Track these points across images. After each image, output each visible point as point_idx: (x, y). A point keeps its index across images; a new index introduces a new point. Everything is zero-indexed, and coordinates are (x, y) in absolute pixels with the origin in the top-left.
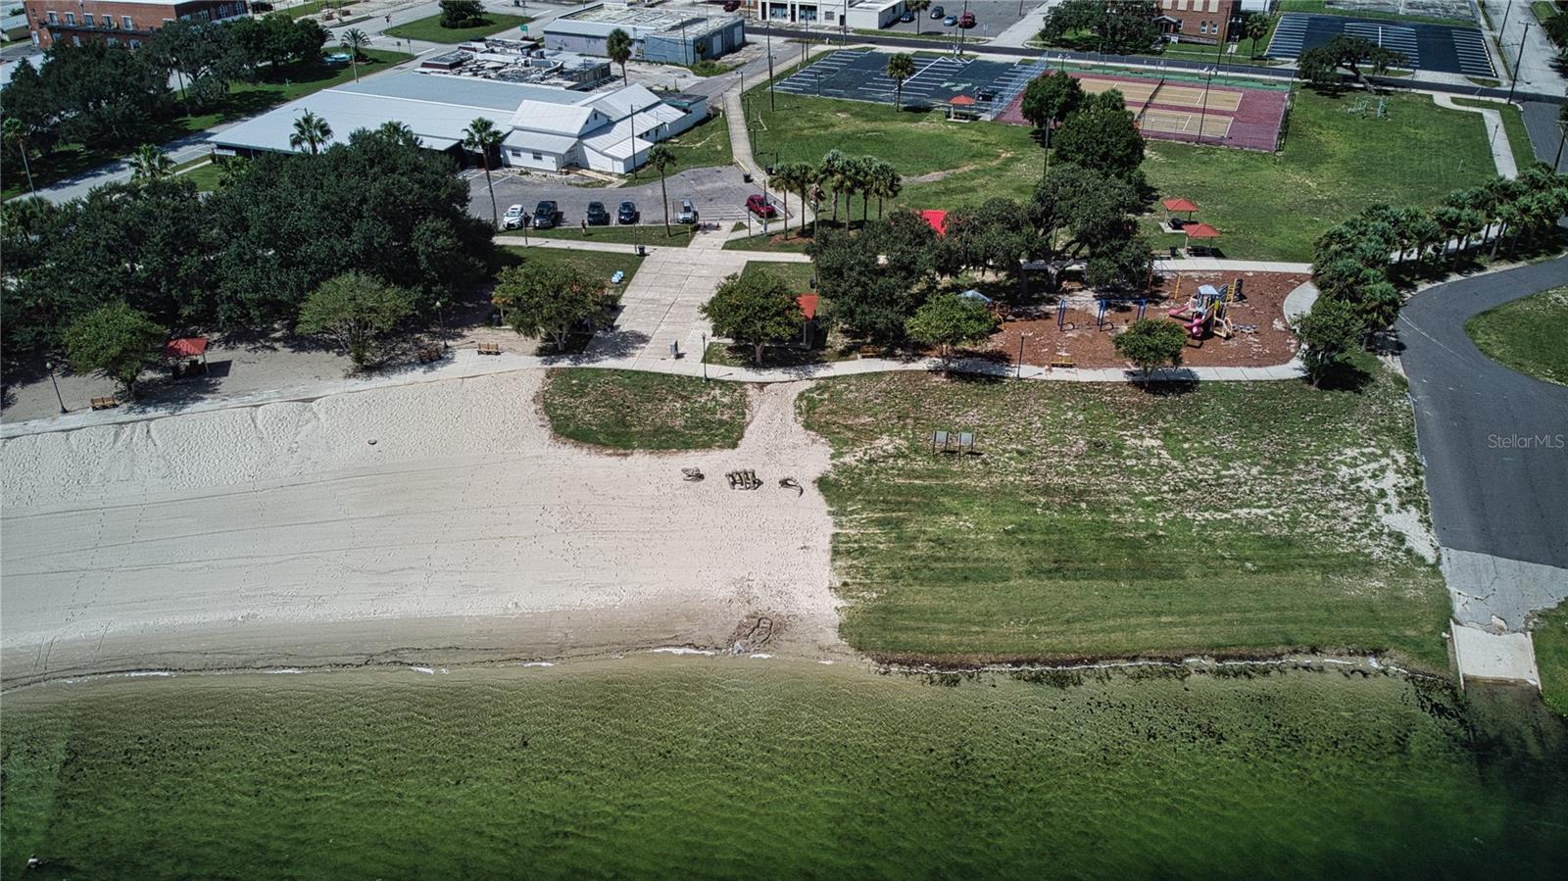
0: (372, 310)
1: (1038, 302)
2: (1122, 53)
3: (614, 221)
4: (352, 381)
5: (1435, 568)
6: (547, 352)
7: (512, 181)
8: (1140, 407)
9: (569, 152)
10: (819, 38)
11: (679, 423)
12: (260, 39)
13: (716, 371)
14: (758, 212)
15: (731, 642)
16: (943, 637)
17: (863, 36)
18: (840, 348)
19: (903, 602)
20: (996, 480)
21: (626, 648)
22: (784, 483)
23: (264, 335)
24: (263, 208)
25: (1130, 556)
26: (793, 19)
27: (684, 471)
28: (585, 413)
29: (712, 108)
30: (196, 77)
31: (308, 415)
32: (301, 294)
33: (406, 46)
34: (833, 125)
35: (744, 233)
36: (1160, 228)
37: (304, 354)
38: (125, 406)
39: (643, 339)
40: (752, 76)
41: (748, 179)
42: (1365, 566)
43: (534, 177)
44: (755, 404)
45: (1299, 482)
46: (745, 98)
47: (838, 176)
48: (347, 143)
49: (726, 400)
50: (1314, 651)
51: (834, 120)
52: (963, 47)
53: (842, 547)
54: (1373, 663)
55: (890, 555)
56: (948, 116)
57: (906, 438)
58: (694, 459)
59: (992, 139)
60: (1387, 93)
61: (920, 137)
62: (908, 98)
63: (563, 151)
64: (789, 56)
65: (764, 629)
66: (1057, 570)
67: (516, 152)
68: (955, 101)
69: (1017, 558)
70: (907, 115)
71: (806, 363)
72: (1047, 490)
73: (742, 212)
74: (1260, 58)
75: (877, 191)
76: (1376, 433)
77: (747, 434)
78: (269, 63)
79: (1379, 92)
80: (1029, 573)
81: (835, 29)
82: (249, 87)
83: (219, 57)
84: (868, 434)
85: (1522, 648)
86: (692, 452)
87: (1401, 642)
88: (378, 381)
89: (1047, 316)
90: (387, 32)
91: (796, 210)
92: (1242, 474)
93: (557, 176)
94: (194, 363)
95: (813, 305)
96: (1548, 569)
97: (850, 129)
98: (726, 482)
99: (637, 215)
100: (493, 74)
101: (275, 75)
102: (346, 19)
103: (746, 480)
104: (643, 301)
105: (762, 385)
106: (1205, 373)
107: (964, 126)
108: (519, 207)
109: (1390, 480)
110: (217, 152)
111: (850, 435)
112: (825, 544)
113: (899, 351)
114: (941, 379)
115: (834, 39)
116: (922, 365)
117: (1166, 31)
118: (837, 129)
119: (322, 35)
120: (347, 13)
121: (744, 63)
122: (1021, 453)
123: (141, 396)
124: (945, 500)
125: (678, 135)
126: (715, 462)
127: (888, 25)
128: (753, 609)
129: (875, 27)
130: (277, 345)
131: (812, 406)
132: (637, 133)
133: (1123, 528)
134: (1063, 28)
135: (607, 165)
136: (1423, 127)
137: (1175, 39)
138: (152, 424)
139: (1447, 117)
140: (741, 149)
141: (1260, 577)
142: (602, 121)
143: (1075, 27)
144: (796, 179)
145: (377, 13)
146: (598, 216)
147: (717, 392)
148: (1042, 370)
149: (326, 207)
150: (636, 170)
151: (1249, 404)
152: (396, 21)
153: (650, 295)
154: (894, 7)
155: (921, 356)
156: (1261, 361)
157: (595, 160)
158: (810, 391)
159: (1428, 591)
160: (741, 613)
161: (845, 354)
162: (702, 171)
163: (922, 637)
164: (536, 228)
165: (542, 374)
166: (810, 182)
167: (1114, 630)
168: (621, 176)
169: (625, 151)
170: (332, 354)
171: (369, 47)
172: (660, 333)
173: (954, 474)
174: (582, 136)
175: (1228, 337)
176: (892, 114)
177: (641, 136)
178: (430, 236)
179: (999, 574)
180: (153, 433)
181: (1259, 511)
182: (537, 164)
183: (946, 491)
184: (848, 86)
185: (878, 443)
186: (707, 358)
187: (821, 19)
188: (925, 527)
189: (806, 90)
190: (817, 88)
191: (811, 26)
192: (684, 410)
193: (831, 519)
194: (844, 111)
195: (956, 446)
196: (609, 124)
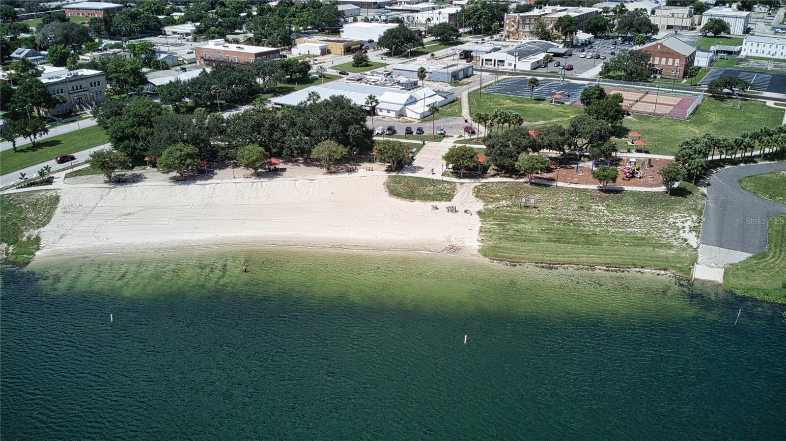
0: (334, 152)
1: (571, 164)
2: (634, 81)
3: (415, 133)
4: (326, 176)
5: (696, 250)
6: (389, 170)
7: (379, 120)
8: (600, 197)
9: (400, 110)
10: (504, 73)
11: (431, 193)
12: (287, 67)
13: (445, 178)
14: (468, 132)
15: (443, 251)
16: (513, 255)
17: (523, 73)
18: (492, 174)
19: (501, 245)
20: (542, 215)
21: (409, 250)
22: (466, 211)
23: (297, 161)
25: (585, 239)
26: (494, 66)
27: (432, 207)
28: (400, 188)
29: (456, 97)
30: (265, 80)
31: (312, 184)
32: (313, 146)
34: (503, 104)
35: (462, 138)
36: (627, 143)
37: (310, 168)
38: (254, 178)
39: (422, 168)
40: (473, 87)
41: (466, 121)
42: (671, 247)
43: (387, 119)
44: (459, 189)
45: (653, 222)
46: (469, 94)
47: (499, 118)
49: (449, 187)
50: (642, 267)
51: (504, 102)
52: (564, 78)
53: (483, 230)
54: (663, 272)
55: (499, 233)
56: (552, 102)
57: (512, 202)
58: (435, 203)
59: (568, 111)
60: (746, 100)
61: (538, 109)
62: (537, 96)
63: (398, 110)
64: (488, 79)
65: (453, 249)
66: (558, 241)
67: (381, 110)
68: (555, 96)
69: (544, 237)
70: (535, 101)
71: (479, 178)
72: (560, 219)
73: (462, 131)
74: (696, 85)
75: (513, 123)
76: (688, 210)
77: (455, 197)
78: (289, 76)
79: (742, 100)
80: (547, 241)
81: (511, 70)
82: (283, 85)
83: (274, 72)
84: (498, 200)
85: (720, 272)
86: (435, 202)
87: (674, 267)
88: (333, 176)
89: (573, 168)
91: (482, 131)
92: (633, 219)
93: (395, 119)
94: (275, 167)
95: (482, 159)
96: (739, 252)
97: (511, 105)
98: (446, 210)
99: (423, 132)
100: (373, 84)
101: (291, 81)
102: (316, 62)
103: (453, 210)
104: (423, 158)
105: (462, 183)
106: (626, 188)
107: (557, 106)
108: (381, 127)
109: (687, 225)
110: (274, 106)
111: (492, 200)
112: (478, 229)
113: (514, 176)
114: (528, 185)
115: (510, 74)
116: (522, 180)
117: (656, 73)
118: (505, 106)
119: (309, 67)
120: (316, 60)
121: (471, 82)
122: (552, 208)
123: (259, 175)
124: (522, 220)
125: (441, 107)
126: (443, 205)
127: (534, 69)
128: (451, 244)
129: (529, 69)
130: (300, 165)
131: (479, 190)
132: (425, 105)
133: (584, 231)
134: (609, 71)
135: (413, 115)
136: (756, 113)
137: (659, 77)
138: (263, 183)
139: (769, 110)
140: (465, 111)
141: (630, 247)
142: (413, 100)
143: (614, 70)
144: (483, 118)
145: (327, 61)
146: (409, 132)
147: (446, 185)
148: (567, 184)
149: (321, 119)
150: (424, 118)
151: (641, 198)
153: (425, 156)
154: (538, 61)
155: (522, 178)
156: (651, 186)
157: (409, 113)
158: (479, 186)
159: (690, 255)
160: (447, 245)
161: (493, 176)
162: (449, 118)
163: (505, 254)
164: (387, 135)
165: (387, 177)
166: (488, 120)
167: (573, 257)
168: (418, 119)
169: (421, 111)
170: (319, 168)
171: (326, 73)
172: (428, 167)
173: (527, 213)
174: (405, 105)
175: (640, 178)
176: (529, 101)
177: (427, 106)
178: (354, 130)
179: (538, 241)
180: (264, 186)
181: (636, 230)
182: (388, 115)
183: (522, 218)
184: (511, 91)
185: (501, 203)
186: (443, 175)
187: (506, 66)
188: (512, 227)
189: (495, 92)
190: (500, 91)
191: (501, 68)
192: (434, 189)
193: (481, 222)
194: (510, 99)
195: (528, 205)
196: (416, 101)
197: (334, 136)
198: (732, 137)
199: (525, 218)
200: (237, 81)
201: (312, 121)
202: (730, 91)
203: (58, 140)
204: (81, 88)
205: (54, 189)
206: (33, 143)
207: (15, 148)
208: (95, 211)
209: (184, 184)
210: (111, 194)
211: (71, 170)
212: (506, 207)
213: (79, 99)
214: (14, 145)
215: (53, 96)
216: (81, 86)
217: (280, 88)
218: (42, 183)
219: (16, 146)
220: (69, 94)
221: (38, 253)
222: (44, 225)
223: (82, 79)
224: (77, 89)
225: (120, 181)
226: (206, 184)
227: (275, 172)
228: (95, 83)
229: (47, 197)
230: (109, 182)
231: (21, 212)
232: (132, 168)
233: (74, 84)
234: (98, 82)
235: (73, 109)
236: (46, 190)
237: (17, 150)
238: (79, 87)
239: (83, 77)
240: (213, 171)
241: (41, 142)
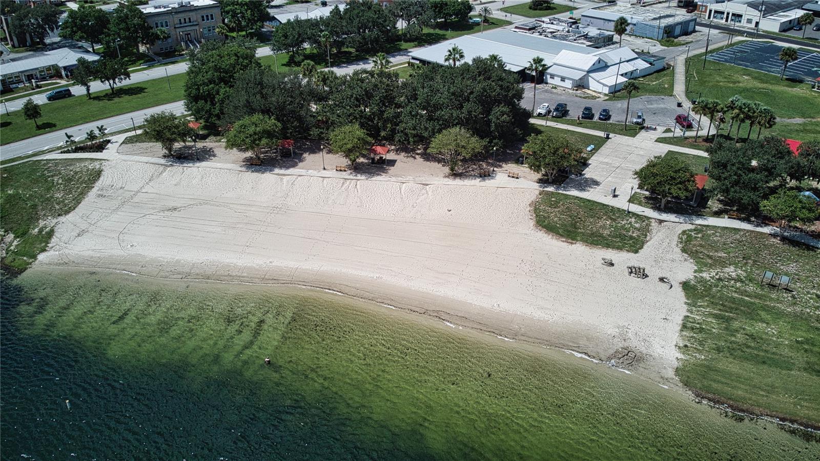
0: (463, 147)
3: (596, 118)
4: (447, 179)
6: (543, 182)
7: (546, 91)
9: (580, 79)
10: (741, 33)
11: (606, 233)
13: (635, 208)
14: (681, 124)
15: (609, 359)
16: (740, 392)
17: (768, 35)
18: (715, 209)
19: (720, 366)
20: (798, 309)
21: (550, 344)
22: (662, 280)
23: (413, 150)
24: (426, 90)
26: (727, 21)
27: (603, 259)
28: (555, 217)
29: (667, 64)
30: (409, 23)
31: (424, 191)
32: (434, 134)
33: (509, 17)
34: (739, 82)
35: (670, 135)
37: (428, 163)
38: (349, 172)
39: (596, 183)
40: (694, 50)
41: (679, 105)
43: (559, 90)
44: (654, 231)
46: (688, 61)
47: (737, 111)
48: (471, 63)
49: (637, 225)
51: (740, 79)
53: (689, 325)
55: (718, 337)
56: (814, 87)
57: (745, 271)
58: (610, 254)
61: (793, 96)
62: (790, 74)
63: (577, 78)
64: (719, 40)
65: (630, 356)
67: (552, 76)
69: (800, 358)
71: (691, 214)
73: (672, 123)
75: (759, 123)
77: (645, 247)
78: (443, 20)
80: (805, 369)
81: (752, 29)
82: (432, 31)
83: (421, 14)
84: (722, 263)
86: (610, 250)
88: (458, 182)
90: (501, 10)
91: (705, 126)
93: (571, 91)
94: (381, 158)
95: (704, 182)
97: (750, 85)
98: (627, 272)
99: (610, 118)
100: (550, 35)
101: (444, 26)
103: (639, 273)
104: (602, 163)
105: (661, 222)
108: (547, 105)
110: (411, 61)
111: (710, 261)
112: (679, 320)
113: (753, 219)
114: (777, 241)
115: (750, 34)
116: (766, 230)
118: (741, 85)
119: (470, 8)
121: (692, 42)
123: (357, 168)
124: (763, 314)
125: (643, 77)
126: (623, 258)
127: (785, 31)
128: (626, 344)
130: (417, 156)
131: (689, 239)
132: (620, 73)
135: (600, 88)
138: (359, 182)
140: (679, 88)
142: (602, 64)
144: (709, 108)
147: (633, 220)
149: (453, 94)
150: (615, 93)
153: (606, 160)
154: (791, 21)
155: (767, 225)
157: (593, 85)
158: (690, 230)
160: (619, 345)
161: (718, 214)
162: (654, 97)
163: (727, 389)
164: (553, 117)
165: (538, 193)
166: (718, 111)
168: (606, 95)
169: (611, 81)
170: (440, 165)
171: (491, 16)
172: (607, 182)
173: (771, 299)
174: (589, 72)
176: (777, 81)
177: (622, 75)
178: (499, 114)
179: (787, 365)
180: (358, 186)
182: (562, 84)
183: (764, 308)
184: (752, 62)
185: (727, 270)
186: (631, 200)
187: (744, 22)
188: (745, 326)
189: (726, 61)
190: (734, 60)
191: (737, 26)
192: (611, 226)
193: (686, 307)
194: (748, 75)
195: (774, 283)
196: (606, 67)
203: (143, 86)
204: (190, 22)
205: (101, 160)
206: (112, 89)
208: (136, 199)
209: (257, 171)
210: (164, 174)
211: (132, 133)
212: (736, 280)
213: (188, 34)
214: (88, 90)
215: (154, 31)
216: (190, 19)
217: (429, 35)
218: (91, 148)
219: (90, 92)
220: (175, 28)
221: (41, 257)
222: (67, 212)
223: (191, 11)
224: (185, 23)
225: (182, 157)
226: (284, 175)
227: (379, 166)
228: (207, 16)
229: (88, 170)
230: (168, 157)
231: (48, 189)
232: (204, 137)
233: (182, 16)
234: (212, 15)
235: (178, 48)
236: (91, 159)
237: (92, 96)
238: (187, 20)
239: (193, 8)
240: (302, 154)
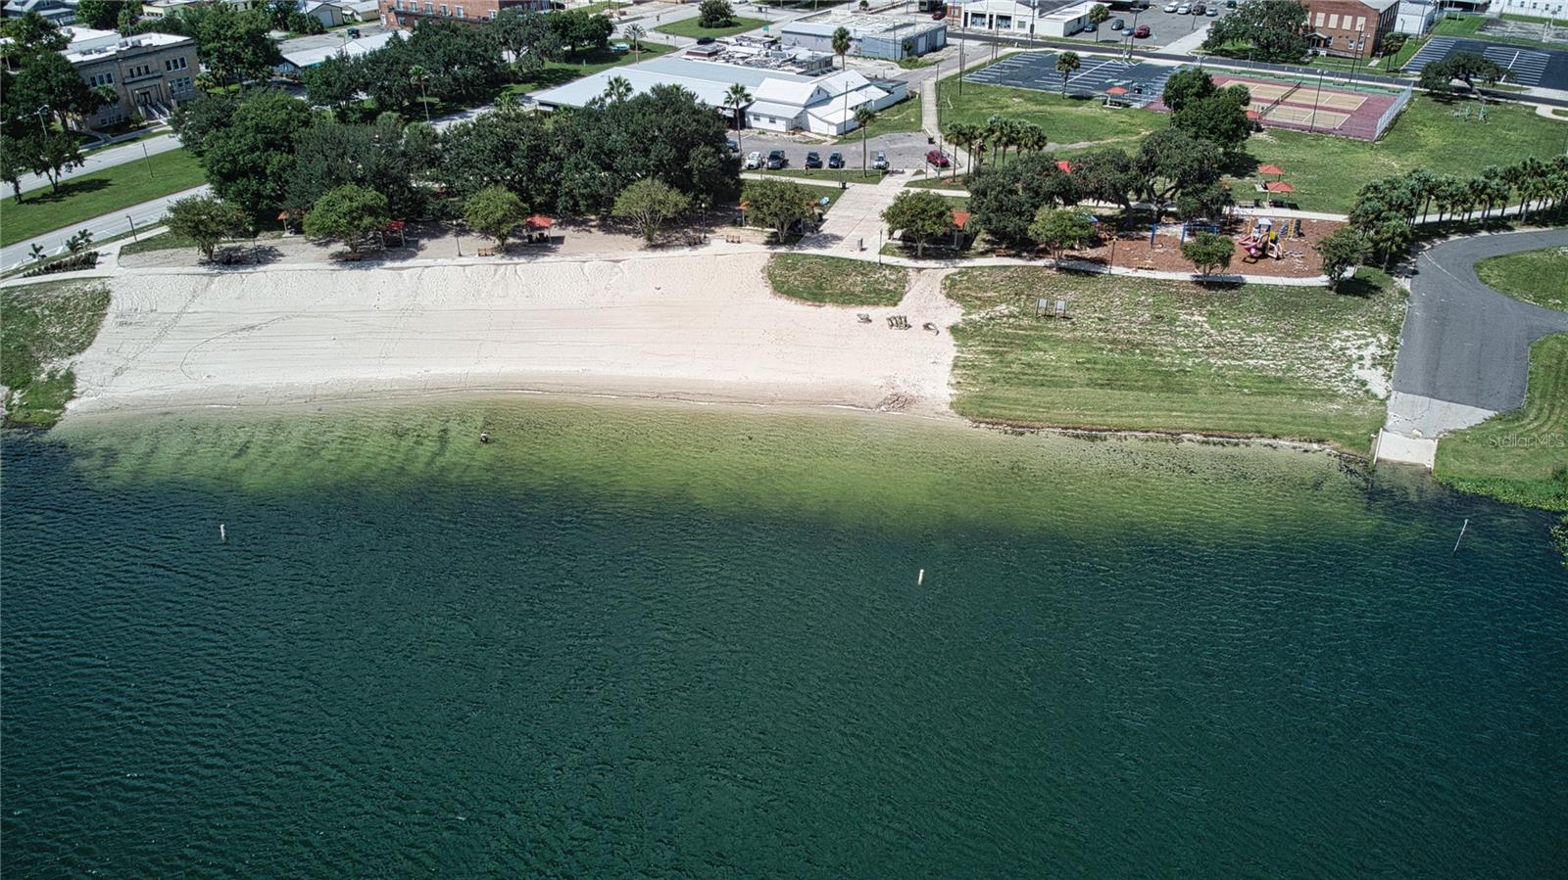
0: (660, 202)
1: (1140, 229)
2: (1273, 62)
3: (825, 166)
4: (644, 252)
5: (1383, 402)
6: (773, 242)
7: (752, 138)
8: (1197, 296)
9: (796, 118)
10: (1009, 42)
11: (858, 289)
12: (565, 28)
13: (887, 259)
14: (935, 164)
15: (879, 406)
16: (1019, 413)
17: (1049, 42)
18: (981, 250)
19: (996, 394)
20: (1078, 334)
21: (812, 403)
22: (926, 327)
23: (585, 222)
25: (1162, 380)
26: (990, 27)
27: (859, 315)
28: (794, 279)
29: (911, 92)
30: (519, 54)
31: (616, 270)
32: (616, 191)
33: (672, 41)
34: (1007, 107)
35: (923, 177)
36: (1254, 188)
37: (612, 236)
38: (499, 256)
39: (839, 238)
40: (947, 70)
41: (931, 141)
42: (1333, 396)
43: (769, 136)
44: (913, 282)
45: (1301, 348)
46: (938, 85)
47: (998, 134)
49: (892, 277)
50: (1275, 437)
51: (1010, 102)
52: (1131, 53)
53: (960, 364)
54: (1315, 446)
55: (993, 370)
56: (1105, 103)
57: (1019, 307)
58: (865, 310)
59: (1138, 121)
61: (1078, 117)
62: (1076, 90)
63: (792, 117)
64: (977, 53)
65: (900, 401)
66: (1109, 384)
67: (757, 117)
68: (1111, 91)
69: (1082, 376)
70: (1071, 101)
71: (955, 257)
72: (1114, 342)
73: (923, 162)
74: (1397, 71)
75: (1026, 145)
76: (1371, 323)
77: (905, 298)
80: (1087, 385)
81: (1026, 35)
82: (556, 66)
84: (992, 302)
85: (1429, 447)
86: (865, 307)
87: (1339, 437)
88: (659, 254)
89: (1144, 238)
90: (656, 29)
91: (963, 161)
92: (1259, 340)
93: (786, 136)
94: (541, 235)
95: (962, 219)
96: (1469, 408)
98: (887, 324)
99: (843, 163)
100: (741, 62)
101: (572, 57)
102: (623, 18)
103: (901, 323)
104: (842, 217)
105: (920, 270)
106: (1250, 279)
107: (1116, 111)
108: (757, 153)
109: (1367, 353)
110: (539, 108)
111: (978, 303)
112: (950, 362)
113: (1025, 254)
114: (1053, 272)
115: (1023, 43)
116: (1040, 263)
117: (1318, 46)
118: (1010, 110)
119: (610, 28)
120: (624, 14)
121: (943, 60)
122: (1100, 319)
123: (509, 251)
124: (1039, 343)
125: (881, 110)
126: (880, 313)
127: (1072, 34)
128: (895, 391)
129: (1061, 35)
130: (592, 230)
131: (954, 283)
132: (849, 106)
133: (1162, 365)
134: (1222, 40)
135: (824, 128)
136: (1516, 129)
137: (1323, 53)
138: (518, 266)
140: (930, 121)
141: (1252, 398)
142: (823, 96)
143: (1233, 39)
144: (964, 135)
145: (648, 14)
146: (814, 162)
147: (887, 272)
148: (1130, 271)
150: (846, 133)
151: (1280, 299)
152: (663, 22)
153: (846, 214)
154: (1079, 19)
155: (1041, 258)
156: (1299, 274)
157: (815, 125)
158: (954, 274)
159: (1372, 413)
160: (888, 393)
161: (983, 254)
162: (897, 135)
163: (1005, 412)
164: (768, 169)
165: (768, 256)
166: (976, 138)
167: (1136, 416)
168: (834, 137)
169: (839, 119)
170: (630, 237)
171: (644, 39)
172: (851, 236)
173: (1049, 329)
174: (807, 106)
175: (1278, 258)
176: (1058, 100)
177: (852, 109)
178: (700, 158)
179: (1067, 384)
180: (519, 272)
181: (1265, 362)
182: (772, 127)
183: (1040, 338)
184: (1024, 80)
185: (997, 308)
186: (883, 252)
187: (1014, 28)
188: (1020, 357)
189: (990, 81)
190: (1000, 79)
191: (1003, 33)
192: (863, 282)
193: (956, 349)
194: (1019, 96)
195: (1053, 313)
196: (828, 99)
197: (659, 170)
198: (1463, 176)
199: (1044, 339)
200: (464, 56)
201: (617, 139)
202: (1466, 85)
203: (104, 178)
204: (148, 73)
205: (100, 278)
206: (55, 185)
207: (18, 196)
208: (182, 322)
209: (358, 268)
210: (213, 287)
211: (131, 240)
212: (1009, 317)
213: (144, 94)
214: (17, 188)
215: (93, 89)
216: (147, 67)
217: (551, 71)
218: (74, 265)
219: (21, 192)
220: (124, 84)
221: (71, 405)
222: (81, 349)
223: (147, 54)
224: (140, 74)
225: (231, 261)
226: (402, 268)
227: (542, 245)
228: (175, 61)
229: (85, 293)
230: (208, 263)
231: (33, 324)
232: (255, 234)
233: (133, 63)
234: (182, 60)
235: (134, 117)
236: (84, 279)
237: (23, 199)
238: (143, 70)
239: (151, 50)
240: (417, 241)
241: (71, 183)
